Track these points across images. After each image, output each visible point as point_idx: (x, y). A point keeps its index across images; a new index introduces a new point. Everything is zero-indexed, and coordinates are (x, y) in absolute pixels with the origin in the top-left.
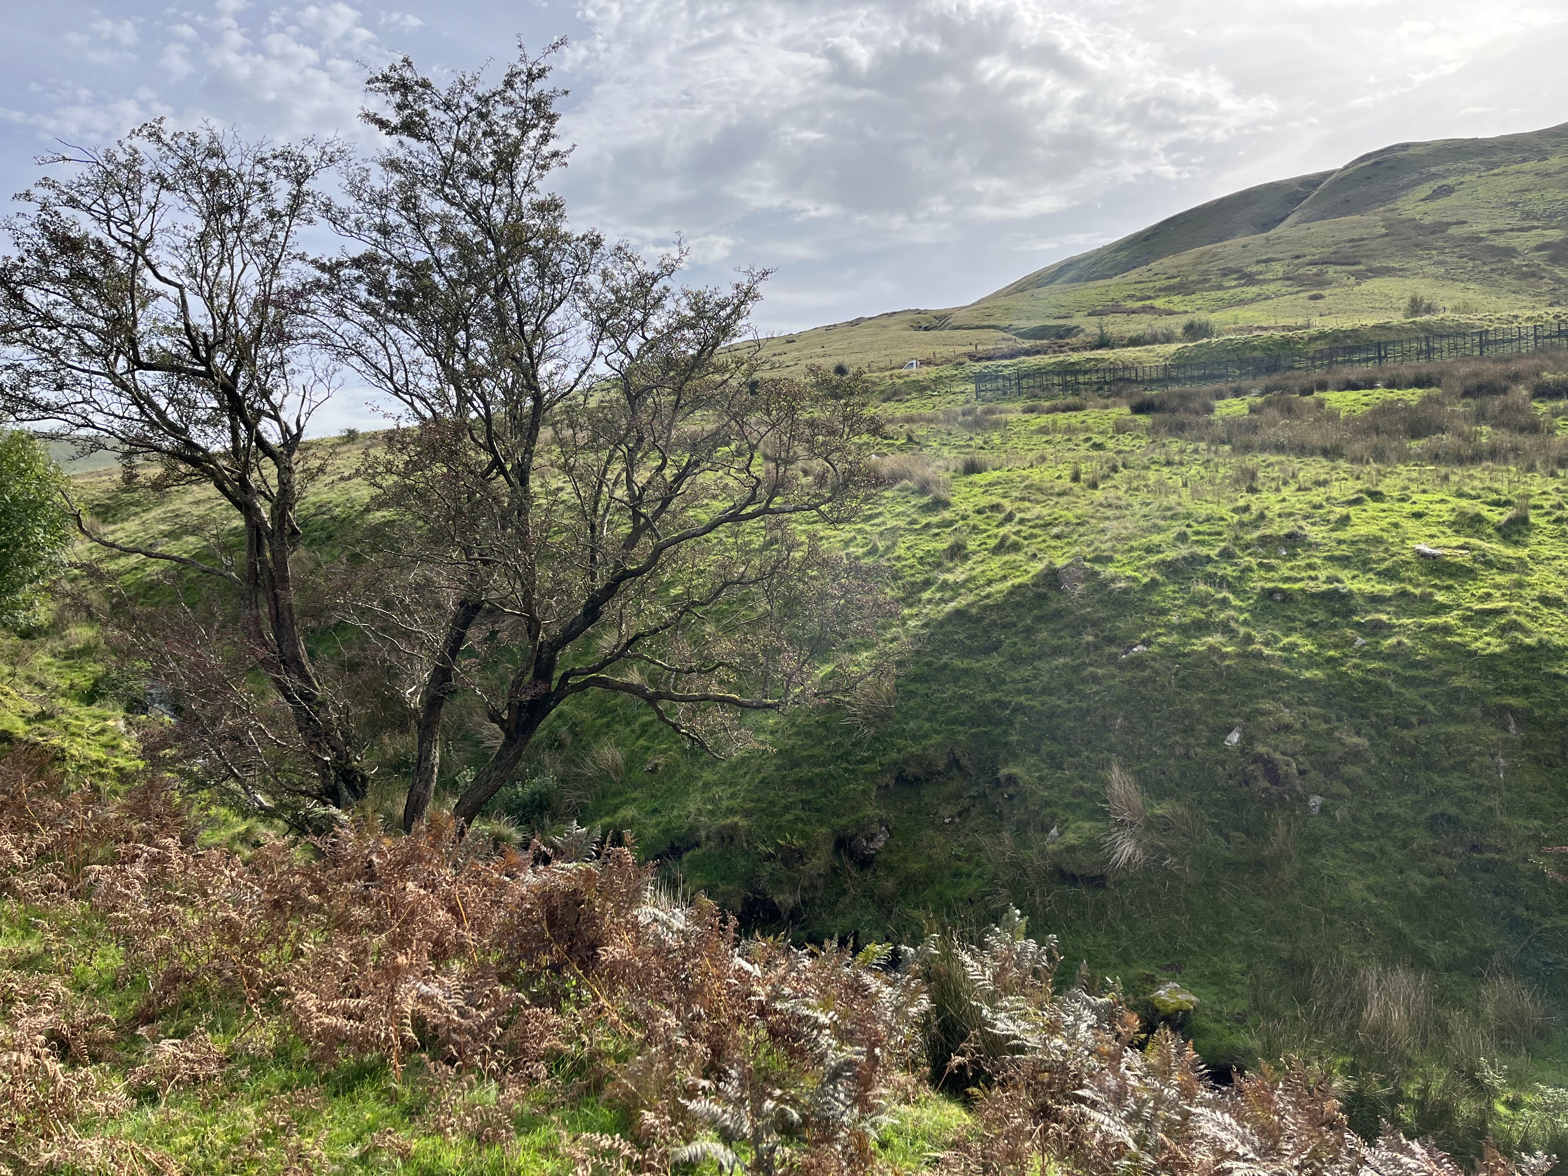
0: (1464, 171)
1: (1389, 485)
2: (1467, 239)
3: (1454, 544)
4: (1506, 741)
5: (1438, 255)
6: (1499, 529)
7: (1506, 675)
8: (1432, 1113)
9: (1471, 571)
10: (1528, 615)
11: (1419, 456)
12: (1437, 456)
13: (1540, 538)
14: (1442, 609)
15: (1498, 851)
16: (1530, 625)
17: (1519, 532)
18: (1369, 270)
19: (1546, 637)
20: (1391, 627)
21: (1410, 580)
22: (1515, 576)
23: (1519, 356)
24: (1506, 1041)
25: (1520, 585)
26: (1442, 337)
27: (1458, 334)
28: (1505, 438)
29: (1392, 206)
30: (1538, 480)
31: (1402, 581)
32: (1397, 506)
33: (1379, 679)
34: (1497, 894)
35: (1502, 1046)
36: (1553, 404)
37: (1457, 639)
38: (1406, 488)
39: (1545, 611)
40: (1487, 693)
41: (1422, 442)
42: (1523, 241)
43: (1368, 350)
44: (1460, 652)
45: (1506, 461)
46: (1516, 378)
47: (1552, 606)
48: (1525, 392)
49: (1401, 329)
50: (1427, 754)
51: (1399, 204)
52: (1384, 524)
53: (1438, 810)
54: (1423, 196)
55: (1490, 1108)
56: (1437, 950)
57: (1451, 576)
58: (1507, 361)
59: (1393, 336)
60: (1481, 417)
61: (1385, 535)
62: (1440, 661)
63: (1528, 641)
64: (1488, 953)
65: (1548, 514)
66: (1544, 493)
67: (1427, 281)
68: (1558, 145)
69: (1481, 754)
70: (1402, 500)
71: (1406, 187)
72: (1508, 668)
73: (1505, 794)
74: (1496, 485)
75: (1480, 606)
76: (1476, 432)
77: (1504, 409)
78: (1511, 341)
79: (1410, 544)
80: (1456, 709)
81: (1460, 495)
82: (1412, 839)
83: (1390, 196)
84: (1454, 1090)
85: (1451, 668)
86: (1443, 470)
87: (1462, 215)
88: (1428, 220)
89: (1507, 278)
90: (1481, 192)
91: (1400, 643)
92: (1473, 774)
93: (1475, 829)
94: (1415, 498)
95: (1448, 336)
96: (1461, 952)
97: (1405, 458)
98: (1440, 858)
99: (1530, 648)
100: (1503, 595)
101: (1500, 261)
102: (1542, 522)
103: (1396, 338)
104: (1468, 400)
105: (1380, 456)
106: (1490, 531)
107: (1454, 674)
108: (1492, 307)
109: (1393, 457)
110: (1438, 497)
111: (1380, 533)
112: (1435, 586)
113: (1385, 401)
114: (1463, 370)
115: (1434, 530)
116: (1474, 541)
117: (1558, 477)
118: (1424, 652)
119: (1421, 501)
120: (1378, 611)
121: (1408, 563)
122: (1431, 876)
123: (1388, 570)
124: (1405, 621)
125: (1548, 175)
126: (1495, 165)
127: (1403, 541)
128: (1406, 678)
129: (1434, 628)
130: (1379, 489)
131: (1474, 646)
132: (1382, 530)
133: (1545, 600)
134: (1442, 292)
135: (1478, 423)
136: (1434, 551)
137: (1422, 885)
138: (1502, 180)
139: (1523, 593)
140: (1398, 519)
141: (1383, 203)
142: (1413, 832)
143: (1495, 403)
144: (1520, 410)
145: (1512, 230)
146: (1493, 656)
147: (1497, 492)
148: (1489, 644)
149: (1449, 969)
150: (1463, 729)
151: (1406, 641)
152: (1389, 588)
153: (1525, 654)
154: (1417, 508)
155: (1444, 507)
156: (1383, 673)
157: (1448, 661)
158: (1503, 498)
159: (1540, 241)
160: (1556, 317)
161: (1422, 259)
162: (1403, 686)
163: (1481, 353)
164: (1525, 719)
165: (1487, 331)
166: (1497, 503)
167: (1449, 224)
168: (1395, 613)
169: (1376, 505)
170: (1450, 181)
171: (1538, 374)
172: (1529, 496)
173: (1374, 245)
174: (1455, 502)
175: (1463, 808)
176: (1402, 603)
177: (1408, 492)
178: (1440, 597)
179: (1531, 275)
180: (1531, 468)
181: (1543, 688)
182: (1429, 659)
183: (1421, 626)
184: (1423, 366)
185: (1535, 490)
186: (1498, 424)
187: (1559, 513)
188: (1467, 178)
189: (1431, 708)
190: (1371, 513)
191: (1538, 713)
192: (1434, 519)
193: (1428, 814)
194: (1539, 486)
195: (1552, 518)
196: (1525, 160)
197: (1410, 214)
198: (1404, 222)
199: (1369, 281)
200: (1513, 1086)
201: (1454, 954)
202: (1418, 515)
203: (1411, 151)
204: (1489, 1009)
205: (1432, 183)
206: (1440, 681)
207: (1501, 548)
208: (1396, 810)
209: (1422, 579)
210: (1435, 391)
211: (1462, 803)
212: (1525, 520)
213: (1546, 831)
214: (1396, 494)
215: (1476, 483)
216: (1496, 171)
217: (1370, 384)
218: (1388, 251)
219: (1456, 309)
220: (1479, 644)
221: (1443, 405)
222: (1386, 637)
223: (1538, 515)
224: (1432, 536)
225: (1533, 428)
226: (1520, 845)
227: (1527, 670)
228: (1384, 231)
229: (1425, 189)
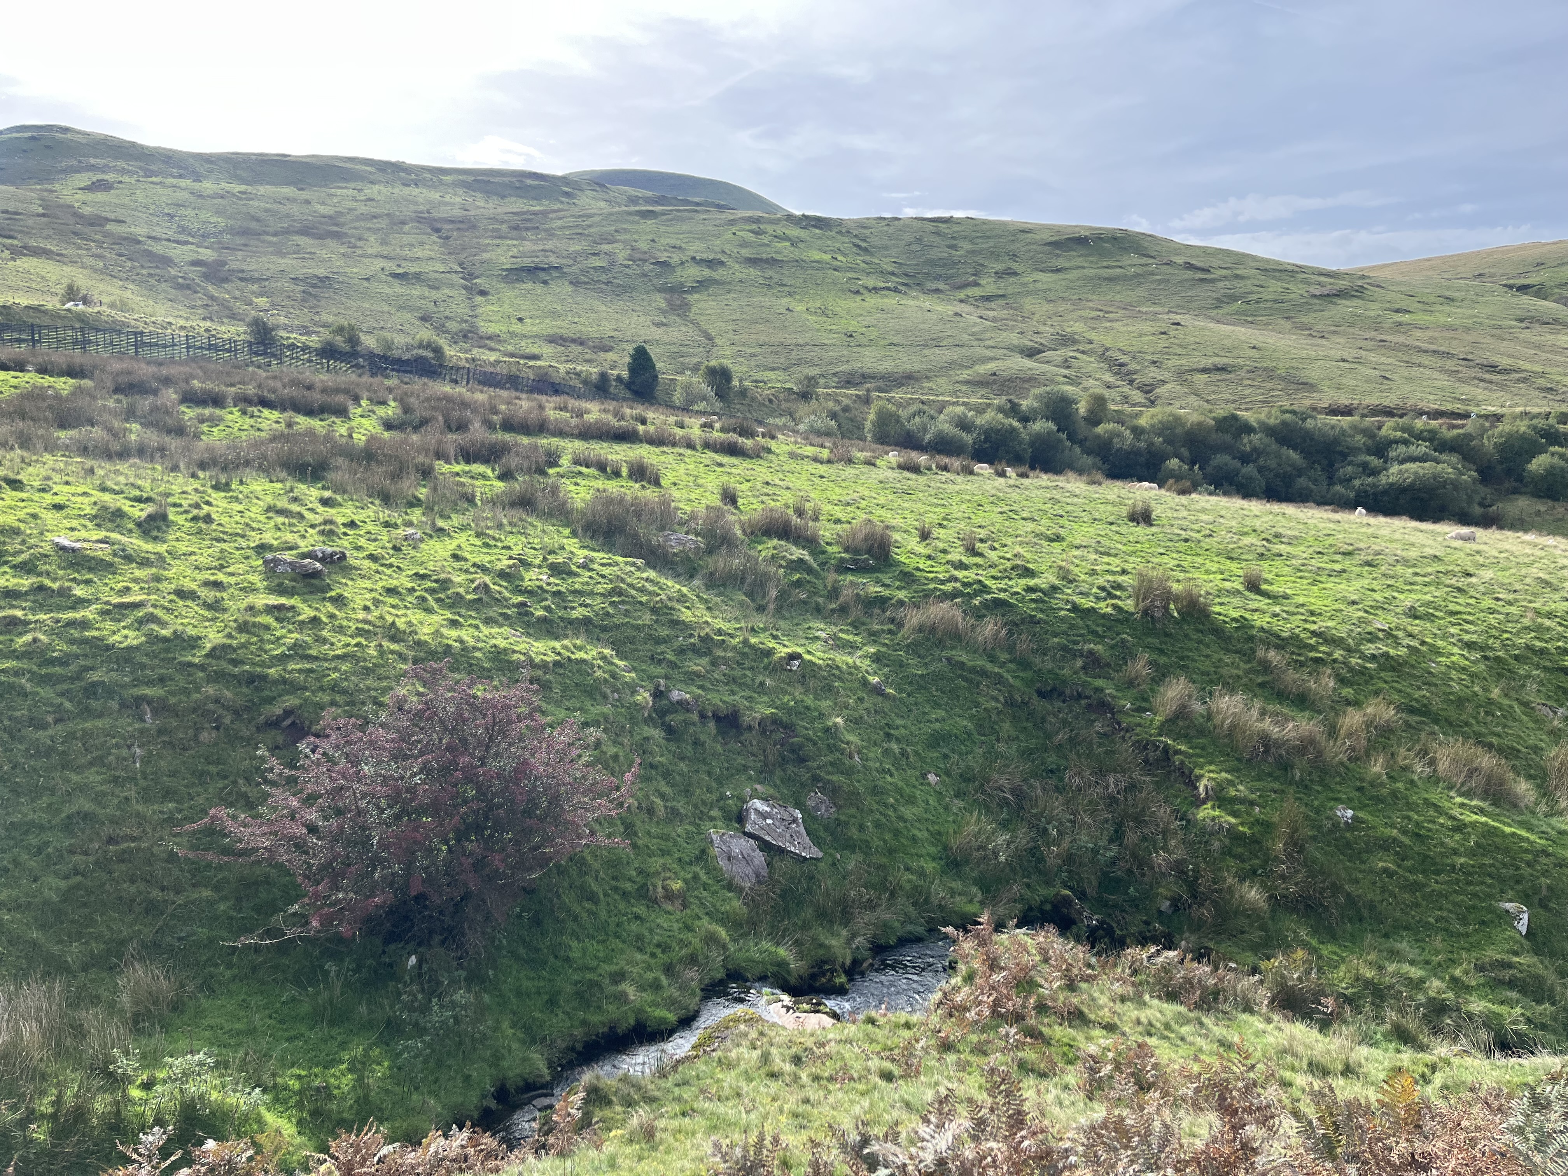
0: (123, 171)
1: (31, 475)
2: (125, 239)
3: (95, 538)
4: (142, 731)
5: (97, 247)
6: (139, 525)
7: (143, 666)
8: (66, 1121)
9: (111, 565)
10: (165, 608)
11: (67, 447)
12: (86, 449)
13: (178, 534)
14: (81, 603)
15: (134, 839)
16: (166, 617)
17: (159, 529)
18: (24, 247)
19: (180, 628)
20: (26, 623)
21: (48, 574)
22: (154, 570)
23: (172, 361)
24: (141, 1025)
25: (158, 579)
26: (98, 330)
27: (112, 331)
28: (153, 437)
29: (50, 187)
30: (181, 480)
31: (40, 574)
32: (37, 496)
33: (12, 679)
34: (133, 882)
35: (138, 1030)
36: (199, 410)
37: (96, 633)
38: (48, 478)
39: (181, 603)
40: (124, 686)
41: (71, 433)
42: (181, 253)
43: (21, 331)
44: (98, 647)
45: (152, 460)
46: (167, 381)
47: (187, 598)
48: (174, 396)
49: (55, 315)
50: (64, 752)
51: (57, 186)
52: (21, 514)
53: (74, 809)
54: (82, 185)
55: (125, 1095)
56: (74, 952)
57: (90, 569)
58: (161, 364)
59: (46, 320)
60: (130, 414)
61: (22, 526)
62: (77, 657)
63: (164, 632)
64: (123, 942)
65: (186, 512)
66: (184, 492)
67: (85, 272)
68: (211, 171)
69: (117, 746)
70: (43, 490)
71: (64, 171)
72: (144, 660)
73: (143, 783)
74: (139, 482)
75: (116, 600)
76: (126, 429)
77: (155, 409)
78: (165, 346)
79: (49, 536)
80: (94, 704)
81: (104, 489)
82: (47, 844)
83: (45, 176)
84: (88, 1090)
85: (89, 662)
86: (89, 463)
87: (120, 214)
88: (87, 210)
89: (164, 286)
90: (140, 195)
91: (35, 640)
92: (110, 767)
93: (112, 822)
94: (56, 489)
95: (104, 331)
96: (97, 948)
97: (51, 447)
98: (77, 858)
99: (166, 639)
100: (142, 589)
101: (157, 267)
102: (180, 520)
103: (51, 323)
104: (120, 397)
105: (25, 442)
106: (131, 526)
107: (92, 668)
108: (149, 310)
109: (40, 446)
110: (80, 490)
111: (16, 524)
112: (74, 580)
113: (34, 386)
114: (117, 366)
115: (74, 523)
116: (114, 536)
117: (198, 478)
118: (61, 647)
119: (62, 495)
120: (13, 607)
121: (46, 556)
122: (66, 877)
123: (25, 563)
124: (42, 616)
125: (201, 196)
126: (152, 174)
127: (41, 533)
128: (41, 676)
129: (71, 623)
130: (19, 477)
131: (111, 640)
132: (19, 520)
133: (181, 594)
134: (101, 286)
135: (127, 420)
136: (74, 545)
137: (58, 889)
138: (159, 190)
139: (160, 586)
140: (37, 510)
141: (40, 181)
142: (47, 836)
143: (145, 403)
144: (167, 412)
145: (168, 240)
146: (130, 648)
147: (139, 488)
148: (126, 637)
149: (85, 968)
150: (99, 723)
151: (42, 637)
152: (25, 582)
153: (161, 645)
154: (58, 500)
155: (86, 500)
156: (17, 673)
157: (86, 656)
158: (145, 495)
159: (195, 257)
160: (207, 330)
161: (80, 248)
162: (39, 684)
163: (137, 353)
164: (161, 708)
165: (142, 333)
166: (139, 500)
167: (107, 220)
168: (31, 609)
169: (14, 493)
170: (110, 177)
171: (187, 382)
172: (169, 495)
173: (30, 222)
174: (98, 495)
175: (99, 804)
176: (39, 598)
177: (50, 483)
178: (79, 591)
179: (187, 287)
180: (175, 468)
181: (178, 677)
182: (66, 654)
183: (58, 621)
184: (77, 356)
185: (176, 489)
186: (147, 424)
187: (195, 512)
188: (126, 179)
189: (68, 705)
190: (8, 502)
191: (172, 700)
192: (76, 512)
193: (64, 815)
194: (180, 486)
195: (190, 516)
196: (181, 176)
197: (69, 200)
198: (61, 206)
199: (25, 259)
200: (144, 1067)
201: (92, 951)
202: (59, 507)
203: (69, 136)
204: (125, 999)
205: (91, 174)
206: (78, 677)
207: (141, 543)
208: (31, 816)
209: (61, 572)
210: (87, 383)
211: (99, 798)
212: (164, 517)
213: (180, 811)
214: (36, 484)
215: (122, 479)
216: (154, 179)
217: (20, 366)
218: (45, 233)
219: (112, 306)
220: (116, 637)
221: (94, 398)
222: (21, 634)
223: (177, 513)
224: (72, 529)
225: (180, 431)
226: (154, 829)
227: (163, 660)
228: (40, 210)
229: (84, 179)
